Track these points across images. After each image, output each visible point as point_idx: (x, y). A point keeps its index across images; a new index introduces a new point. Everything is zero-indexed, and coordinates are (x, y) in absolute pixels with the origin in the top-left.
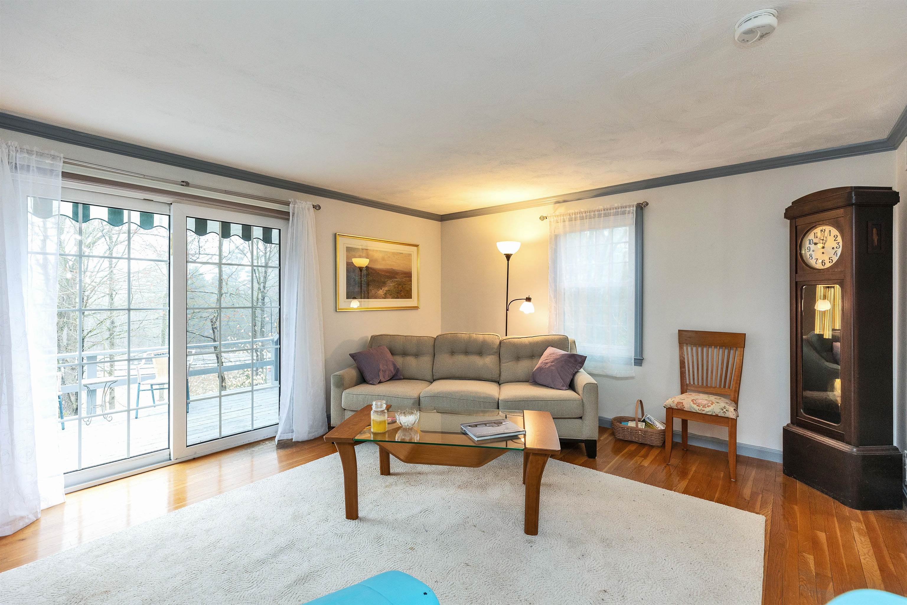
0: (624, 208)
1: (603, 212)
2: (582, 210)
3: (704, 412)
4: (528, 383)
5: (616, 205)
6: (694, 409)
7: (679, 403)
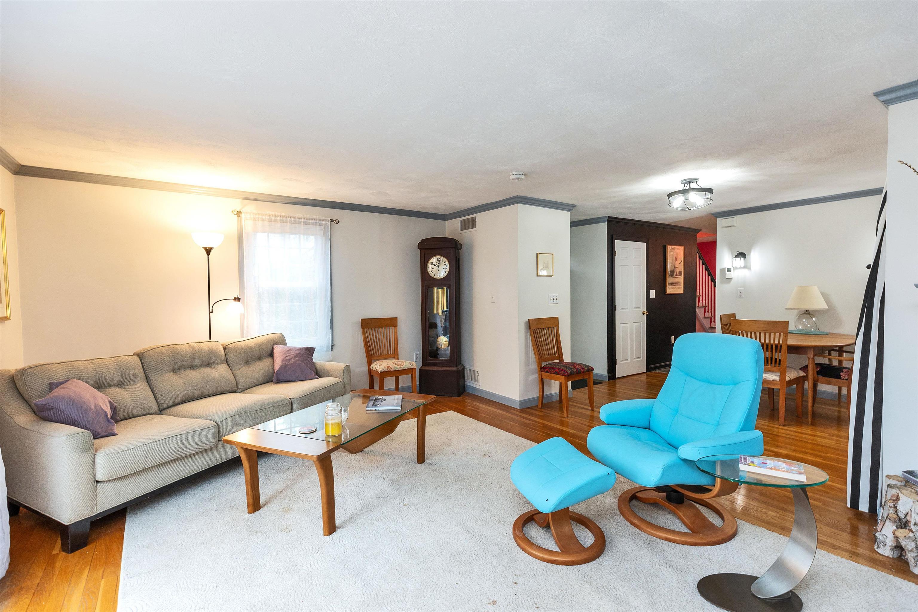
0: (321, 221)
1: (303, 220)
2: (283, 214)
3: (402, 369)
4: (272, 383)
5: (314, 217)
6: (397, 368)
7: (388, 367)
